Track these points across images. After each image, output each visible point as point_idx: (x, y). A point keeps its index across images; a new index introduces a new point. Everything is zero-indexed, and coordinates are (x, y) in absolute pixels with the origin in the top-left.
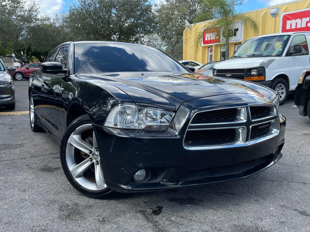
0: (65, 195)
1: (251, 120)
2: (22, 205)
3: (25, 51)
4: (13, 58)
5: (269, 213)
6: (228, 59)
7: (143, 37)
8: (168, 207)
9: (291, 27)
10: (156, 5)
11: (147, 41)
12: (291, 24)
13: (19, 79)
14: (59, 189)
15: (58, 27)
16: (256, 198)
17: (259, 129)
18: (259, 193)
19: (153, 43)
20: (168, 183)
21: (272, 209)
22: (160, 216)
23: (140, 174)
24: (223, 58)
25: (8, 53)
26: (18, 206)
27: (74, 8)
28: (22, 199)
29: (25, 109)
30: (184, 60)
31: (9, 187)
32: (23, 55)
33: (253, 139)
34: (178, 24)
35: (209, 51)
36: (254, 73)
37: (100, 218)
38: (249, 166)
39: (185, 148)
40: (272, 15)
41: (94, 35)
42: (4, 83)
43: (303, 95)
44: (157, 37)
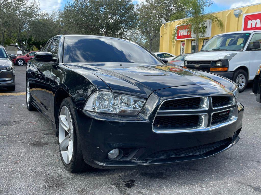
0: (51, 167)
1: (212, 107)
2: (13, 175)
3: (27, 41)
4: (16, 47)
5: (227, 188)
6: (198, 52)
7: (126, 31)
8: (139, 181)
9: (251, 26)
10: (138, 5)
11: (129, 35)
12: (252, 24)
13: (21, 64)
14: (46, 162)
15: (55, 21)
16: (216, 174)
17: (219, 116)
18: (219, 170)
19: (135, 37)
20: (138, 161)
21: (230, 184)
22: (132, 188)
23: (114, 153)
24: (193, 51)
25: (12, 43)
26: (10, 177)
27: (68, 5)
28: (13, 171)
29: (24, 90)
30: (161, 52)
31: (3, 159)
32: (25, 45)
33: (214, 124)
34: (156, 22)
35: (181, 45)
36: (219, 64)
37: (80, 189)
38: (210, 148)
39: (154, 131)
40: (236, 15)
41: (85, 29)
42: (6, 68)
43: (259, 85)
44: (138, 32)
